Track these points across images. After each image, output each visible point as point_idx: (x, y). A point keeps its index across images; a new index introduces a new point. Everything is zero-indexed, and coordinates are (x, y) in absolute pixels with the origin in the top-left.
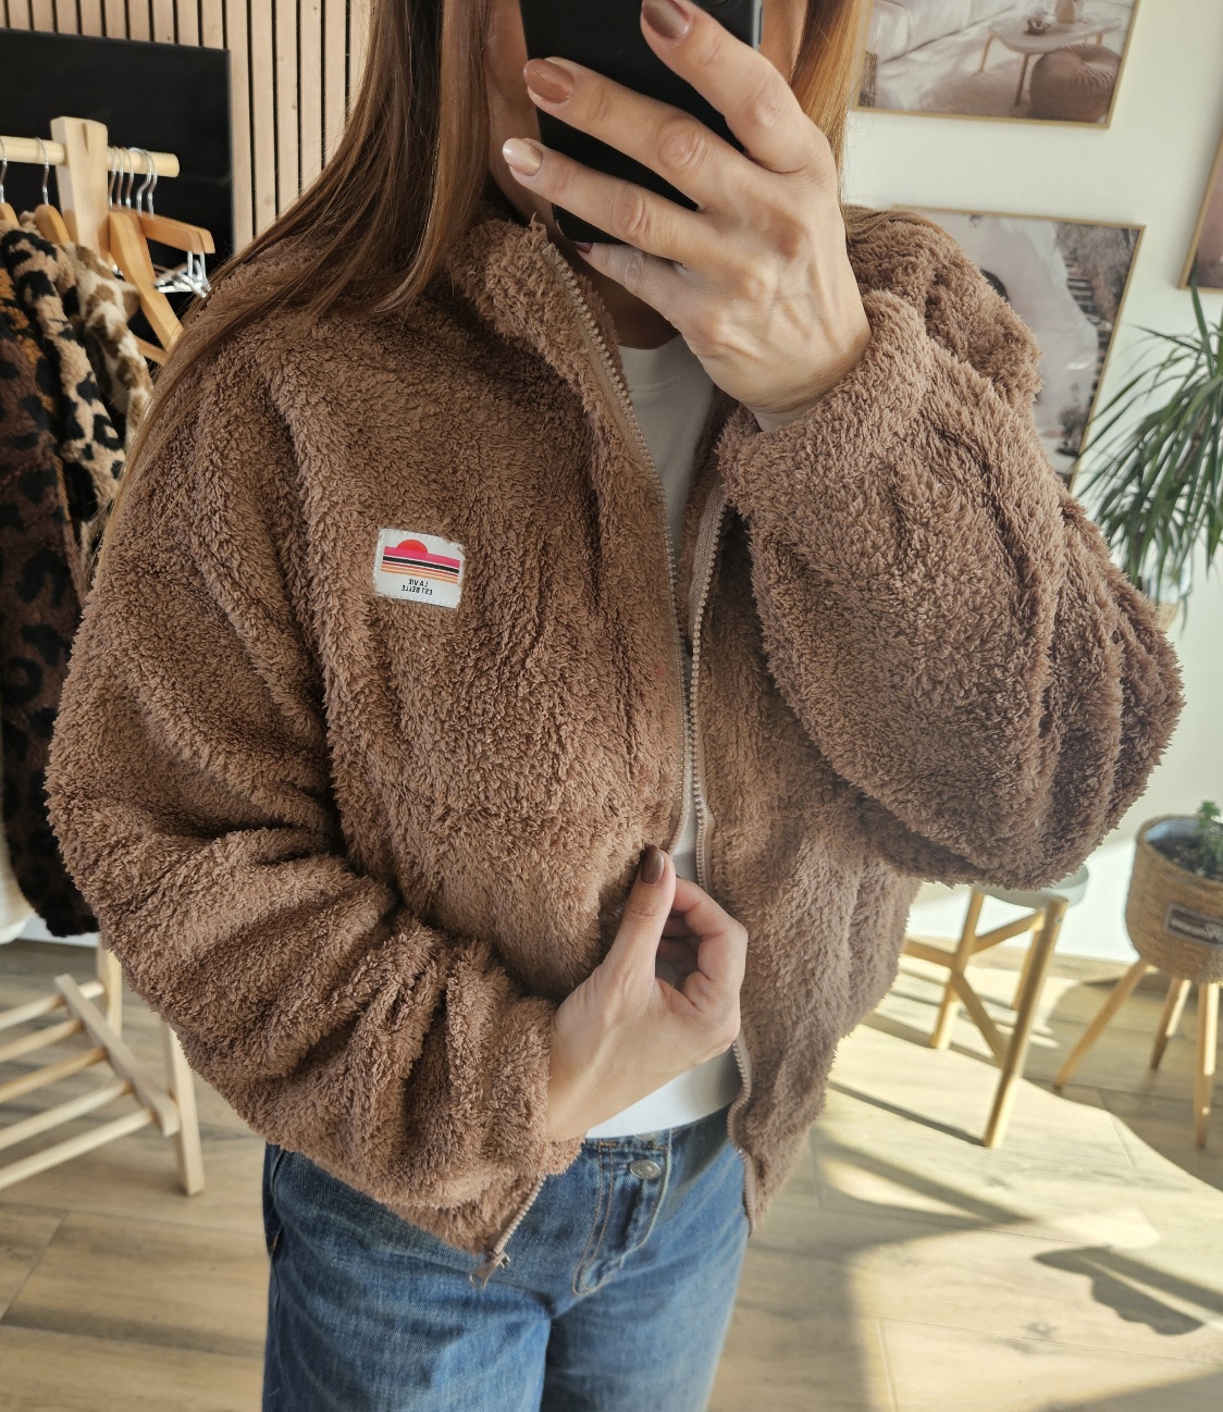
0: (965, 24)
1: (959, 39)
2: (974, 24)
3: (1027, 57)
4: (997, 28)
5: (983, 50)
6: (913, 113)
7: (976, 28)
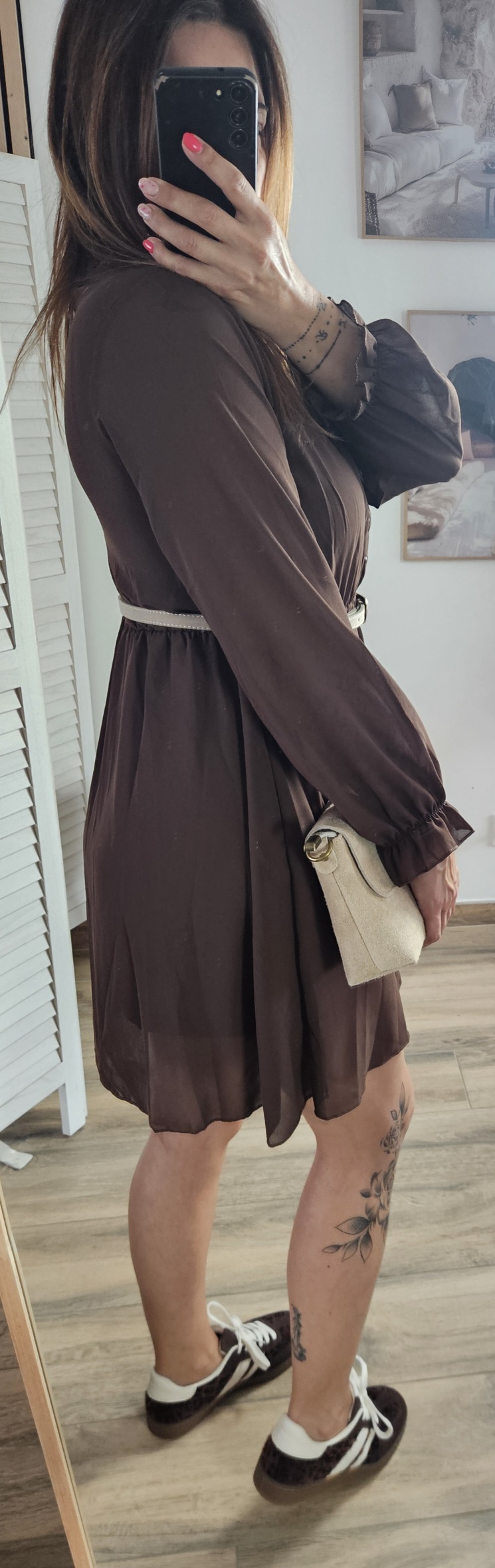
0: (437, 167)
1: (435, 178)
2: (444, 167)
3: (488, 190)
4: (462, 169)
5: (454, 187)
6: (408, 238)
7: (446, 170)
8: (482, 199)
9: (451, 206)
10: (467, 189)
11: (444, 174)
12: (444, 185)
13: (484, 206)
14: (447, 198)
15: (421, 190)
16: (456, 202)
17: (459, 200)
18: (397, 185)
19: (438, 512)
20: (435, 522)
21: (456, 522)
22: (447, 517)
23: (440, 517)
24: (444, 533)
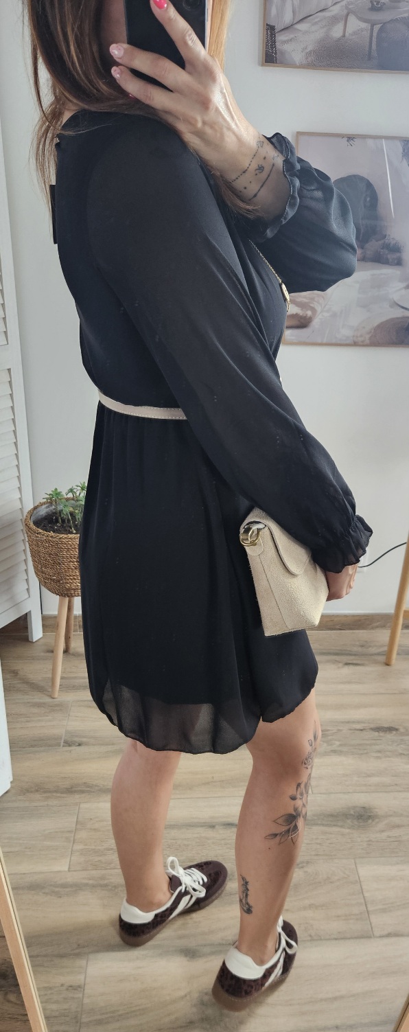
0: (330, 4)
1: (327, 14)
2: (336, 4)
3: (372, 26)
4: (350, 7)
5: (343, 22)
6: (302, 66)
7: (338, 6)
8: (367, 34)
9: (339, 39)
10: (354, 24)
11: (335, 10)
12: (334, 20)
13: (368, 40)
14: (337, 32)
15: (316, 23)
16: (344, 36)
17: (347, 34)
18: (294, 19)
19: (312, 305)
20: (309, 313)
21: (326, 314)
22: (319, 309)
23: (314, 310)
24: (316, 323)
